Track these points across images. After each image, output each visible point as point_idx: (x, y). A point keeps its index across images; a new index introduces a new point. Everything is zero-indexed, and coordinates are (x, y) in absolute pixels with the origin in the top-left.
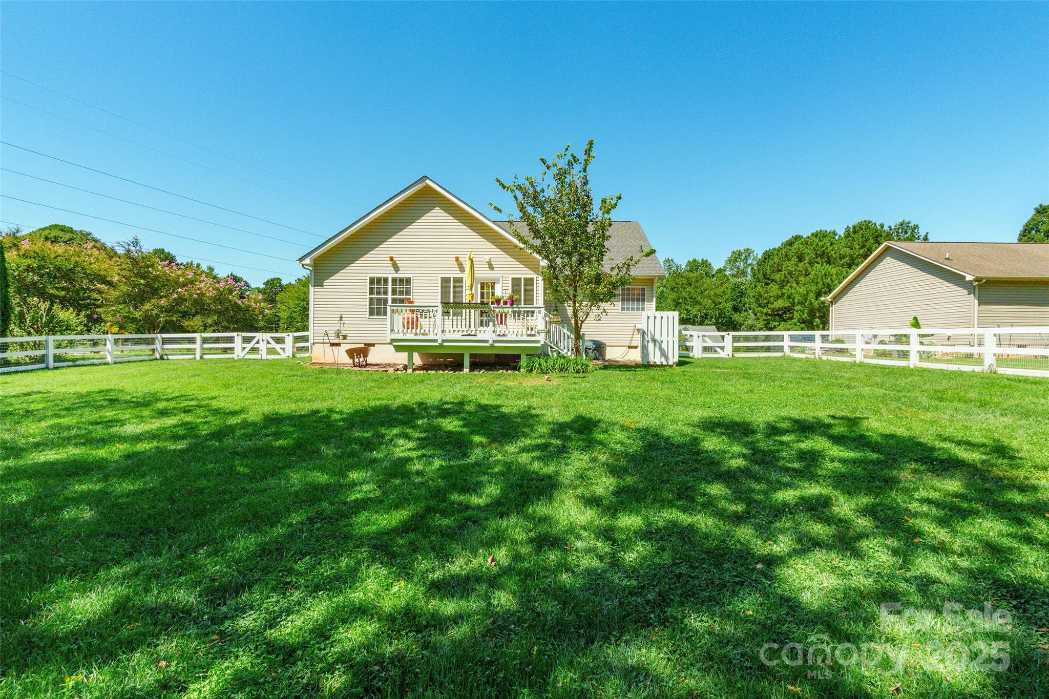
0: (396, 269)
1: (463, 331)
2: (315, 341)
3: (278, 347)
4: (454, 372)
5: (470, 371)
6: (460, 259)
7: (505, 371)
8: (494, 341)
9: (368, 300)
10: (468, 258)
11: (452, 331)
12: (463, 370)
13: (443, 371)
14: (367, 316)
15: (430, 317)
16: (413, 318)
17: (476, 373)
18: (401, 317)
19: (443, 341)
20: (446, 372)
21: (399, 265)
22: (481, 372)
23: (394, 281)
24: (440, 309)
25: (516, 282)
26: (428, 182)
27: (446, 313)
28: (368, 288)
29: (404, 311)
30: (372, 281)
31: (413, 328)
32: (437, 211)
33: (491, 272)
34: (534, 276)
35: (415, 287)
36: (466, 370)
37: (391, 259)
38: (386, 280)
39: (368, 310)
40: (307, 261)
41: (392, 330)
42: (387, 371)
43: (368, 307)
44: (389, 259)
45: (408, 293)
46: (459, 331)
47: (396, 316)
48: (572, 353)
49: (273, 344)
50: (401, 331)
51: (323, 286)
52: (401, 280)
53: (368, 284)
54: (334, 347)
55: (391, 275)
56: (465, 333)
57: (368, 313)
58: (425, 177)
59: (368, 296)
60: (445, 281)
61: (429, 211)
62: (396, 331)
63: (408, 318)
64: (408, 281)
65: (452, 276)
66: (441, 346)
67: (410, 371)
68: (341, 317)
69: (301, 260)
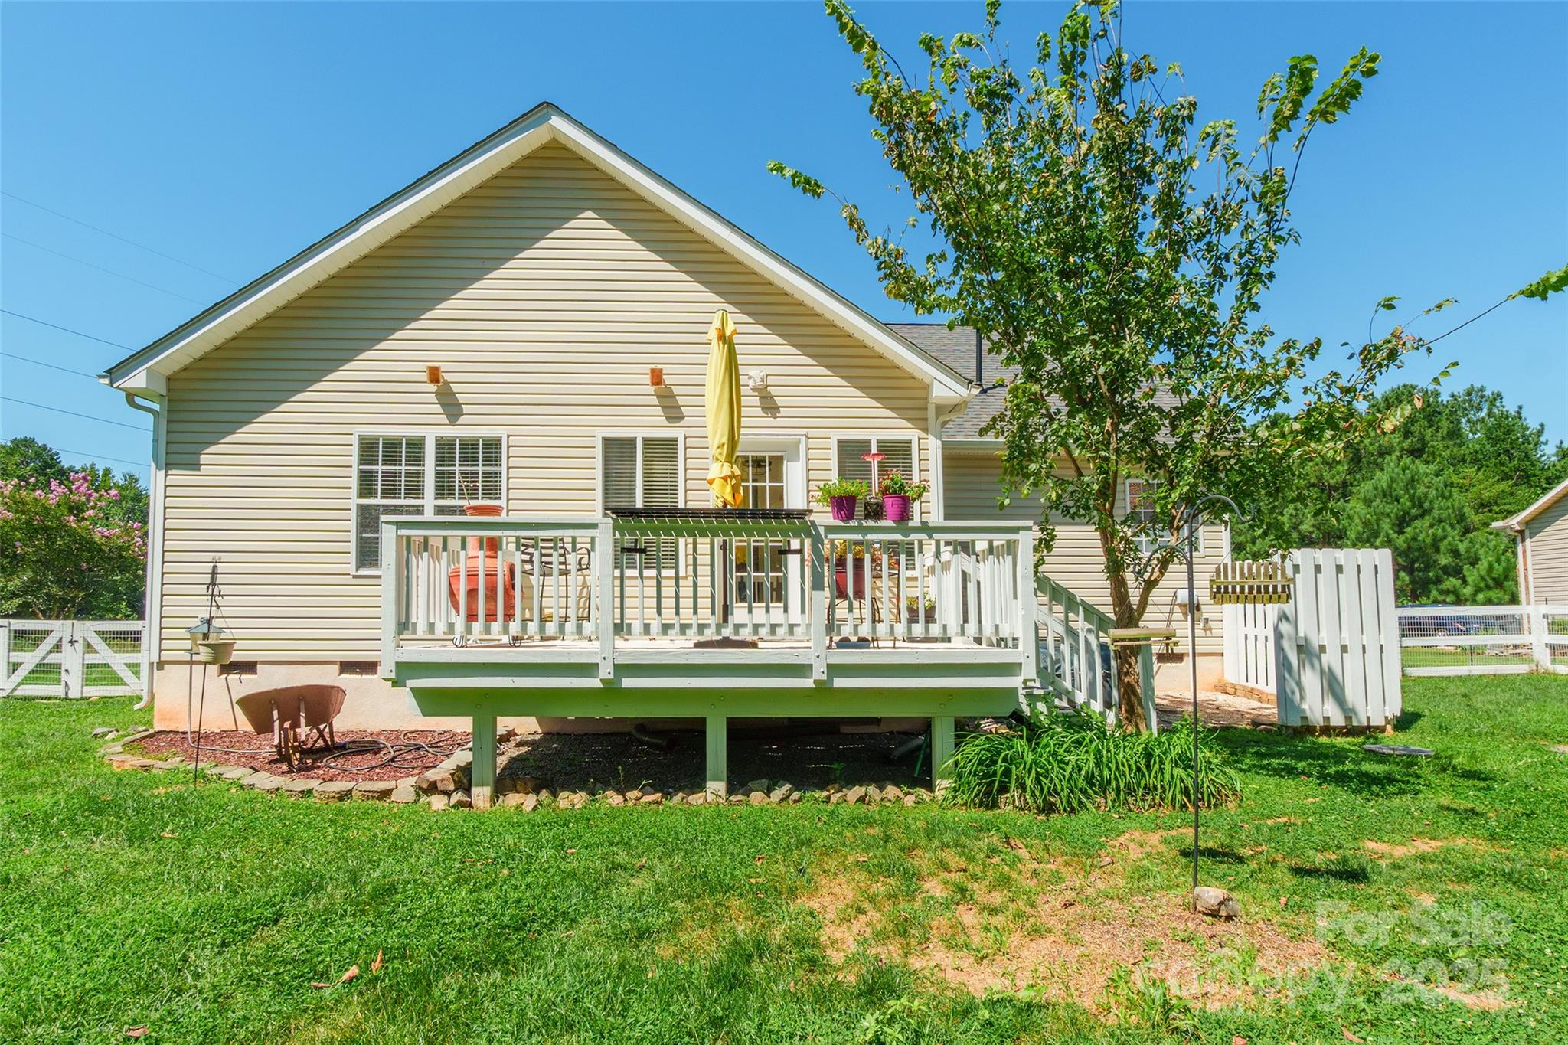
0: (452, 408)
1: (702, 628)
2: (165, 655)
3: (118, 660)
4: (667, 795)
5: (731, 790)
6: (667, 379)
7: (872, 790)
8: (834, 670)
9: (353, 515)
10: (713, 335)
11: (655, 627)
12: (701, 787)
13: (621, 792)
14: (352, 568)
15: (565, 573)
16: (491, 576)
17: (756, 797)
18: (442, 570)
19: (622, 670)
20: (633, 794)
21: (461, 398)
22: (778, 794)
23: (445, 449)
24: (605, 539)
25: (852, 453)
26: (556, 121)
27: (627, 553)
28: (354, 472)
29: (454, 545)
30: (368, 449)
31: (491, 616)
32: (588, 225)
33: (770, 421)
34: (912, 435)
35: (513, 470)
36: (716, 787)
37: (434, 376)
38: (416, 449)
39: (352, 546)
40: (138, 379)
41: (404, 625)
42: (385, 794)
43: (353, 536)
44: (425, 377)
45: (492, 491)
46: (684, 628)
47: (421, 565)
48: (1108, 704)
49: (105, 654)
50: (440, 628)
51: (196, 466)
52: (469, 450)
53: (354, 460)
54: (233, 677)
55: (433, 429)
56: (710, 634)
57: (352, 558)
58: (547, 108)
59: (355, 501)
60: (617, 451)
61: (561, 221)
62: (421, 628)
63: (472, 576)
64: (492, 449)
65: (640, 435)
66: (611, 691)
67: (481, 794)
68: (214, 573)
69: (114, 373)
